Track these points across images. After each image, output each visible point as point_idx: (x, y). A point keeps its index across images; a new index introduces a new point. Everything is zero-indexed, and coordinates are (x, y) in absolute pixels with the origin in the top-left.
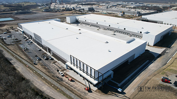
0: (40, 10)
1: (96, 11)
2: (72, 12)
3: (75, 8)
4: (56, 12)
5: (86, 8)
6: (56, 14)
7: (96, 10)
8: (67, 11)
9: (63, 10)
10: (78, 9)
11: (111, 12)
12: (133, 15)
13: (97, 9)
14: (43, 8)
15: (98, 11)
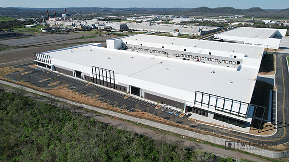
1: (134, 30)
3: (96, 25)
5: (116, 26)
9: (78, 30)
11: (158, 31)
12: (194, 34)
13: (134, 26)
14: (35, 27)
15: (137, 30)
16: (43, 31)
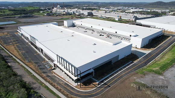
3: (75, 12)
4: (57, 16)
8: (67, 15)
9: (64, 15)
16: (45, 15)
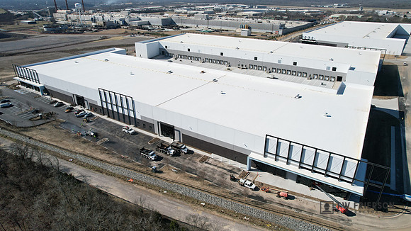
0: (32, 28)
2: (126, 32)
3: (127, 20)
4: (82, 32)
5: (156, 20)
6: (88, 38)
7: (180, 25)
8: (109, 28)
9: (98, 28)
10: (135, 24)
11: (218, 28)
12: (272, 33)
13: (183, 21)
14: (35, 23)
16: (45, 29)
